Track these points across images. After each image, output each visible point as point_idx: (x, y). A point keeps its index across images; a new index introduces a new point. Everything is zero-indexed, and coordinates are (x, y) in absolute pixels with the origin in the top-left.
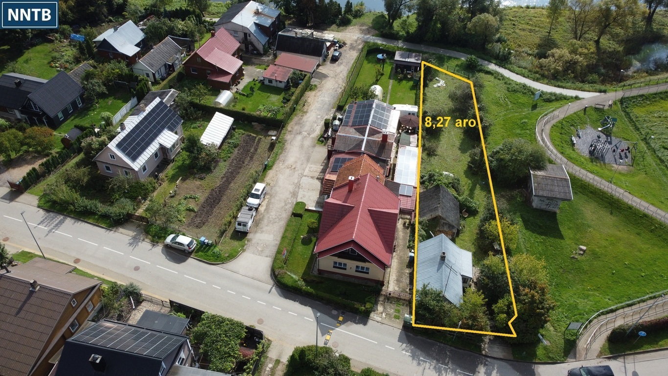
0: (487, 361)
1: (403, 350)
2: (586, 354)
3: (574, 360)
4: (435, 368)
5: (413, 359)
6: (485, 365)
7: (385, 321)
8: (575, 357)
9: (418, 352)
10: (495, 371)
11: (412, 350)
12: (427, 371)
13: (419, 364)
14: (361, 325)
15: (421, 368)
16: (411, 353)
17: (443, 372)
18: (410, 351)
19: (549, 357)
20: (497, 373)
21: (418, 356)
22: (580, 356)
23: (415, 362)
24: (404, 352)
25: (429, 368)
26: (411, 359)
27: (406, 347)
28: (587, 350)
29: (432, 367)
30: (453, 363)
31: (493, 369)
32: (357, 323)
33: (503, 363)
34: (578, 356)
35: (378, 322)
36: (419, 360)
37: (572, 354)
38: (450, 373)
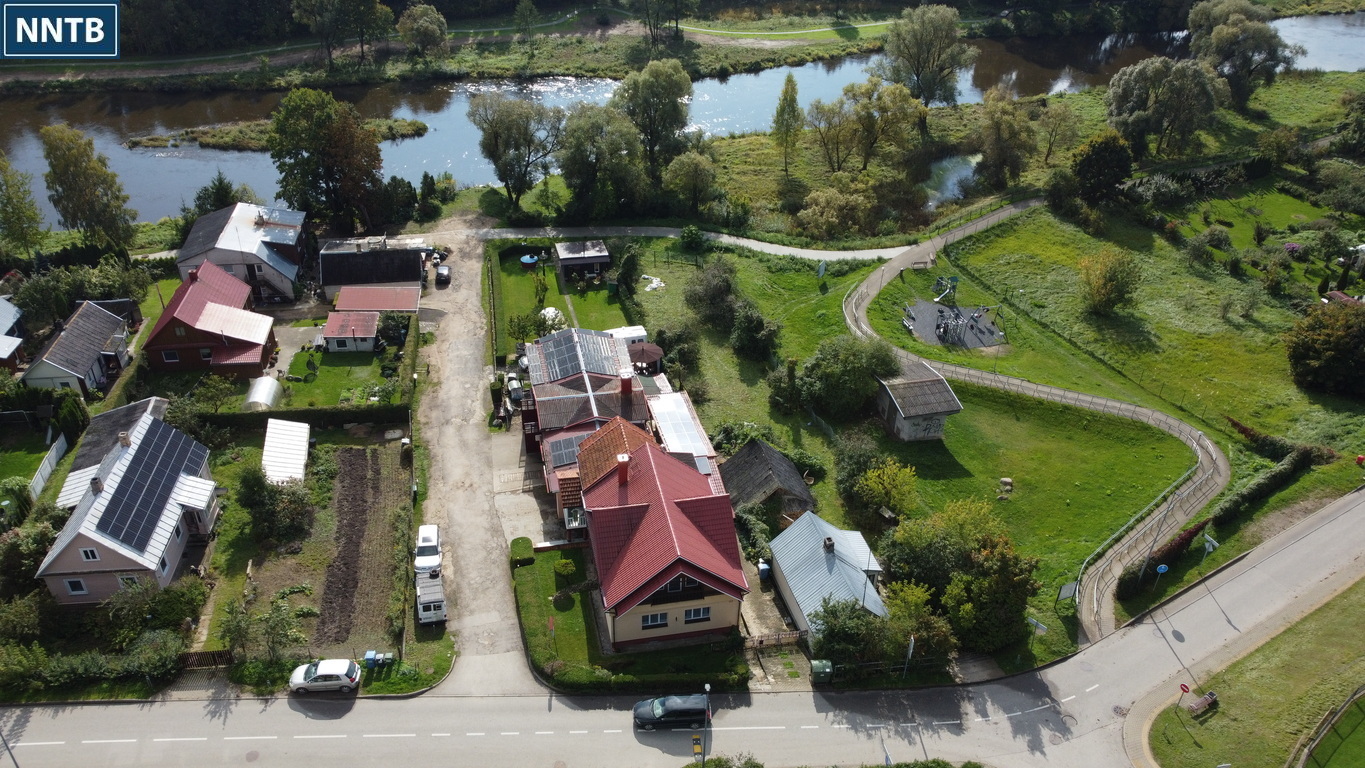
0: (969, 692)
1: (832, 723)
2: (1100, 629)
3: (1089, 644)
4: (897, 732)
5: (856, 731)
6: (970, 699)
7: (780, 687)
8: (1087, 640)
9: (859, 718)
10: (989, 704)
11: (846, 718)
12: (887, 742)
13: (870, 736)
14: (743, 708)
15: (876, 741)
16: (848, 723)
17: (913, 734)
18: (844, 721)
19: (1054, 653)
20: (993, 705)
21: (861, 723)
22: (1094, 636)
23: (862, 736)
24: (836, 726)
25: (889, 737)
26: (852, 732)
27: (835, 716)
28: (1098, 623)
29: (892, 733)
30: (920, 715)
31: (985, 701)
32: (734, 708)
33: (995, 687)
34: (1090, 636)
35: (768, 693)
36: (867, 730)
37: (1080, 636)
38: (925, 732)
